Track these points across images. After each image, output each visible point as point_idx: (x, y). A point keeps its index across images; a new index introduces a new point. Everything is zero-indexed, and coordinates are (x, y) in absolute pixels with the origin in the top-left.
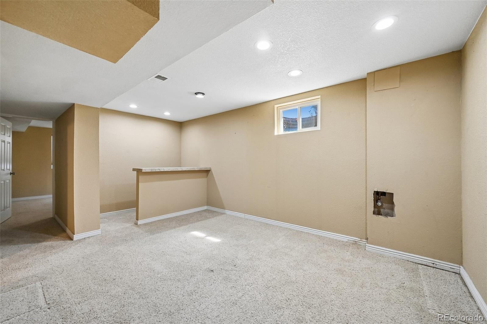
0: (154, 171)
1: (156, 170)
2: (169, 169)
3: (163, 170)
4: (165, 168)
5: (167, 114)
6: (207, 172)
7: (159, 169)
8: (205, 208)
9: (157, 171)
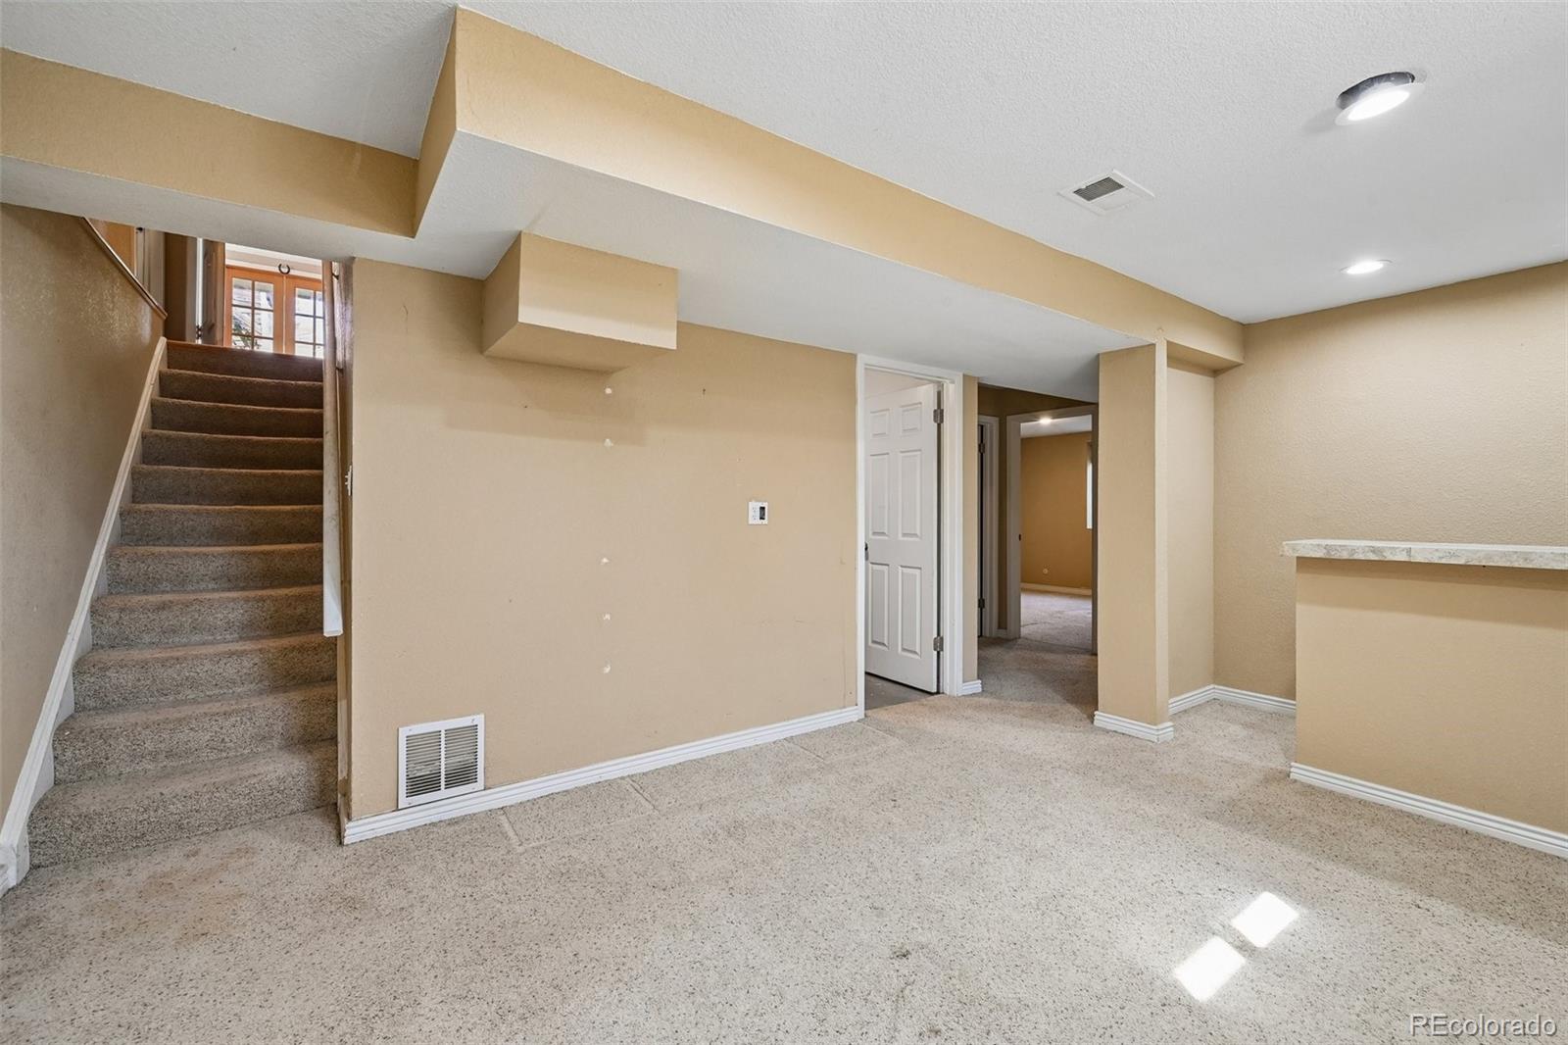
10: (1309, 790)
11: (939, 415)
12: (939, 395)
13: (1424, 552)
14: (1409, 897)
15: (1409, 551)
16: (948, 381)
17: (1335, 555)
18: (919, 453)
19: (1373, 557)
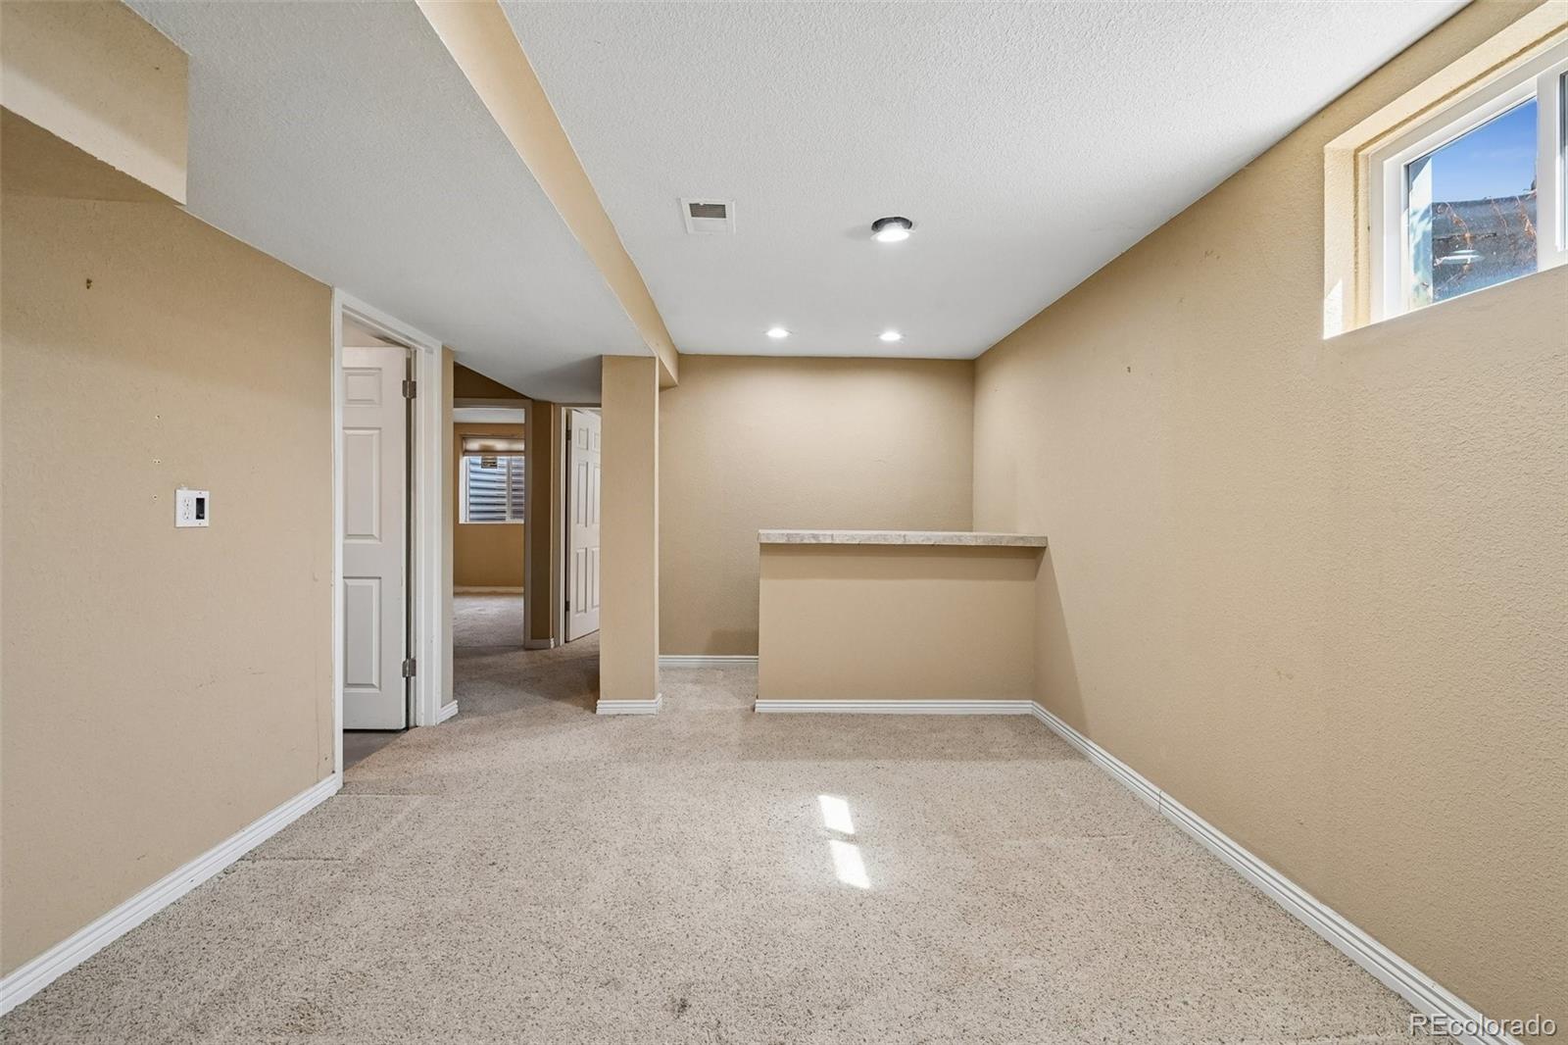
0: (798, 541)
1: (803, 538)
2: (853, 538)
3: (829, 541)
4: (835, 533)
5: (891, 339)
6: (1033, 554)
7: (814, 536)
8: (1026, 707)
9: (806, 541)
10: (772, 717)
11: (410, 389)
12: (409, 362)
13: (841, 536)
14: (871, 764)
15: (832, 536)
16: (423, 349)
17: (792, 541)
18: (377, 432)
19: (814, 542)
